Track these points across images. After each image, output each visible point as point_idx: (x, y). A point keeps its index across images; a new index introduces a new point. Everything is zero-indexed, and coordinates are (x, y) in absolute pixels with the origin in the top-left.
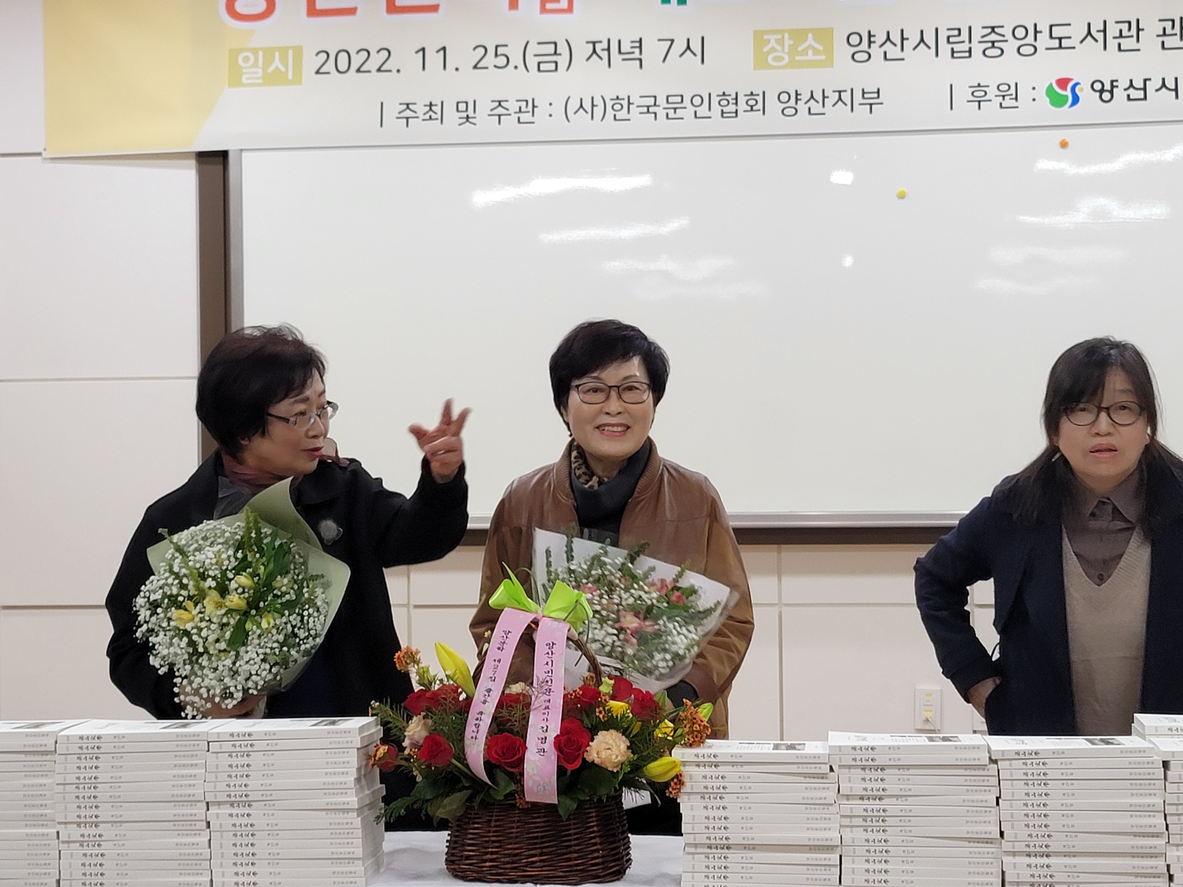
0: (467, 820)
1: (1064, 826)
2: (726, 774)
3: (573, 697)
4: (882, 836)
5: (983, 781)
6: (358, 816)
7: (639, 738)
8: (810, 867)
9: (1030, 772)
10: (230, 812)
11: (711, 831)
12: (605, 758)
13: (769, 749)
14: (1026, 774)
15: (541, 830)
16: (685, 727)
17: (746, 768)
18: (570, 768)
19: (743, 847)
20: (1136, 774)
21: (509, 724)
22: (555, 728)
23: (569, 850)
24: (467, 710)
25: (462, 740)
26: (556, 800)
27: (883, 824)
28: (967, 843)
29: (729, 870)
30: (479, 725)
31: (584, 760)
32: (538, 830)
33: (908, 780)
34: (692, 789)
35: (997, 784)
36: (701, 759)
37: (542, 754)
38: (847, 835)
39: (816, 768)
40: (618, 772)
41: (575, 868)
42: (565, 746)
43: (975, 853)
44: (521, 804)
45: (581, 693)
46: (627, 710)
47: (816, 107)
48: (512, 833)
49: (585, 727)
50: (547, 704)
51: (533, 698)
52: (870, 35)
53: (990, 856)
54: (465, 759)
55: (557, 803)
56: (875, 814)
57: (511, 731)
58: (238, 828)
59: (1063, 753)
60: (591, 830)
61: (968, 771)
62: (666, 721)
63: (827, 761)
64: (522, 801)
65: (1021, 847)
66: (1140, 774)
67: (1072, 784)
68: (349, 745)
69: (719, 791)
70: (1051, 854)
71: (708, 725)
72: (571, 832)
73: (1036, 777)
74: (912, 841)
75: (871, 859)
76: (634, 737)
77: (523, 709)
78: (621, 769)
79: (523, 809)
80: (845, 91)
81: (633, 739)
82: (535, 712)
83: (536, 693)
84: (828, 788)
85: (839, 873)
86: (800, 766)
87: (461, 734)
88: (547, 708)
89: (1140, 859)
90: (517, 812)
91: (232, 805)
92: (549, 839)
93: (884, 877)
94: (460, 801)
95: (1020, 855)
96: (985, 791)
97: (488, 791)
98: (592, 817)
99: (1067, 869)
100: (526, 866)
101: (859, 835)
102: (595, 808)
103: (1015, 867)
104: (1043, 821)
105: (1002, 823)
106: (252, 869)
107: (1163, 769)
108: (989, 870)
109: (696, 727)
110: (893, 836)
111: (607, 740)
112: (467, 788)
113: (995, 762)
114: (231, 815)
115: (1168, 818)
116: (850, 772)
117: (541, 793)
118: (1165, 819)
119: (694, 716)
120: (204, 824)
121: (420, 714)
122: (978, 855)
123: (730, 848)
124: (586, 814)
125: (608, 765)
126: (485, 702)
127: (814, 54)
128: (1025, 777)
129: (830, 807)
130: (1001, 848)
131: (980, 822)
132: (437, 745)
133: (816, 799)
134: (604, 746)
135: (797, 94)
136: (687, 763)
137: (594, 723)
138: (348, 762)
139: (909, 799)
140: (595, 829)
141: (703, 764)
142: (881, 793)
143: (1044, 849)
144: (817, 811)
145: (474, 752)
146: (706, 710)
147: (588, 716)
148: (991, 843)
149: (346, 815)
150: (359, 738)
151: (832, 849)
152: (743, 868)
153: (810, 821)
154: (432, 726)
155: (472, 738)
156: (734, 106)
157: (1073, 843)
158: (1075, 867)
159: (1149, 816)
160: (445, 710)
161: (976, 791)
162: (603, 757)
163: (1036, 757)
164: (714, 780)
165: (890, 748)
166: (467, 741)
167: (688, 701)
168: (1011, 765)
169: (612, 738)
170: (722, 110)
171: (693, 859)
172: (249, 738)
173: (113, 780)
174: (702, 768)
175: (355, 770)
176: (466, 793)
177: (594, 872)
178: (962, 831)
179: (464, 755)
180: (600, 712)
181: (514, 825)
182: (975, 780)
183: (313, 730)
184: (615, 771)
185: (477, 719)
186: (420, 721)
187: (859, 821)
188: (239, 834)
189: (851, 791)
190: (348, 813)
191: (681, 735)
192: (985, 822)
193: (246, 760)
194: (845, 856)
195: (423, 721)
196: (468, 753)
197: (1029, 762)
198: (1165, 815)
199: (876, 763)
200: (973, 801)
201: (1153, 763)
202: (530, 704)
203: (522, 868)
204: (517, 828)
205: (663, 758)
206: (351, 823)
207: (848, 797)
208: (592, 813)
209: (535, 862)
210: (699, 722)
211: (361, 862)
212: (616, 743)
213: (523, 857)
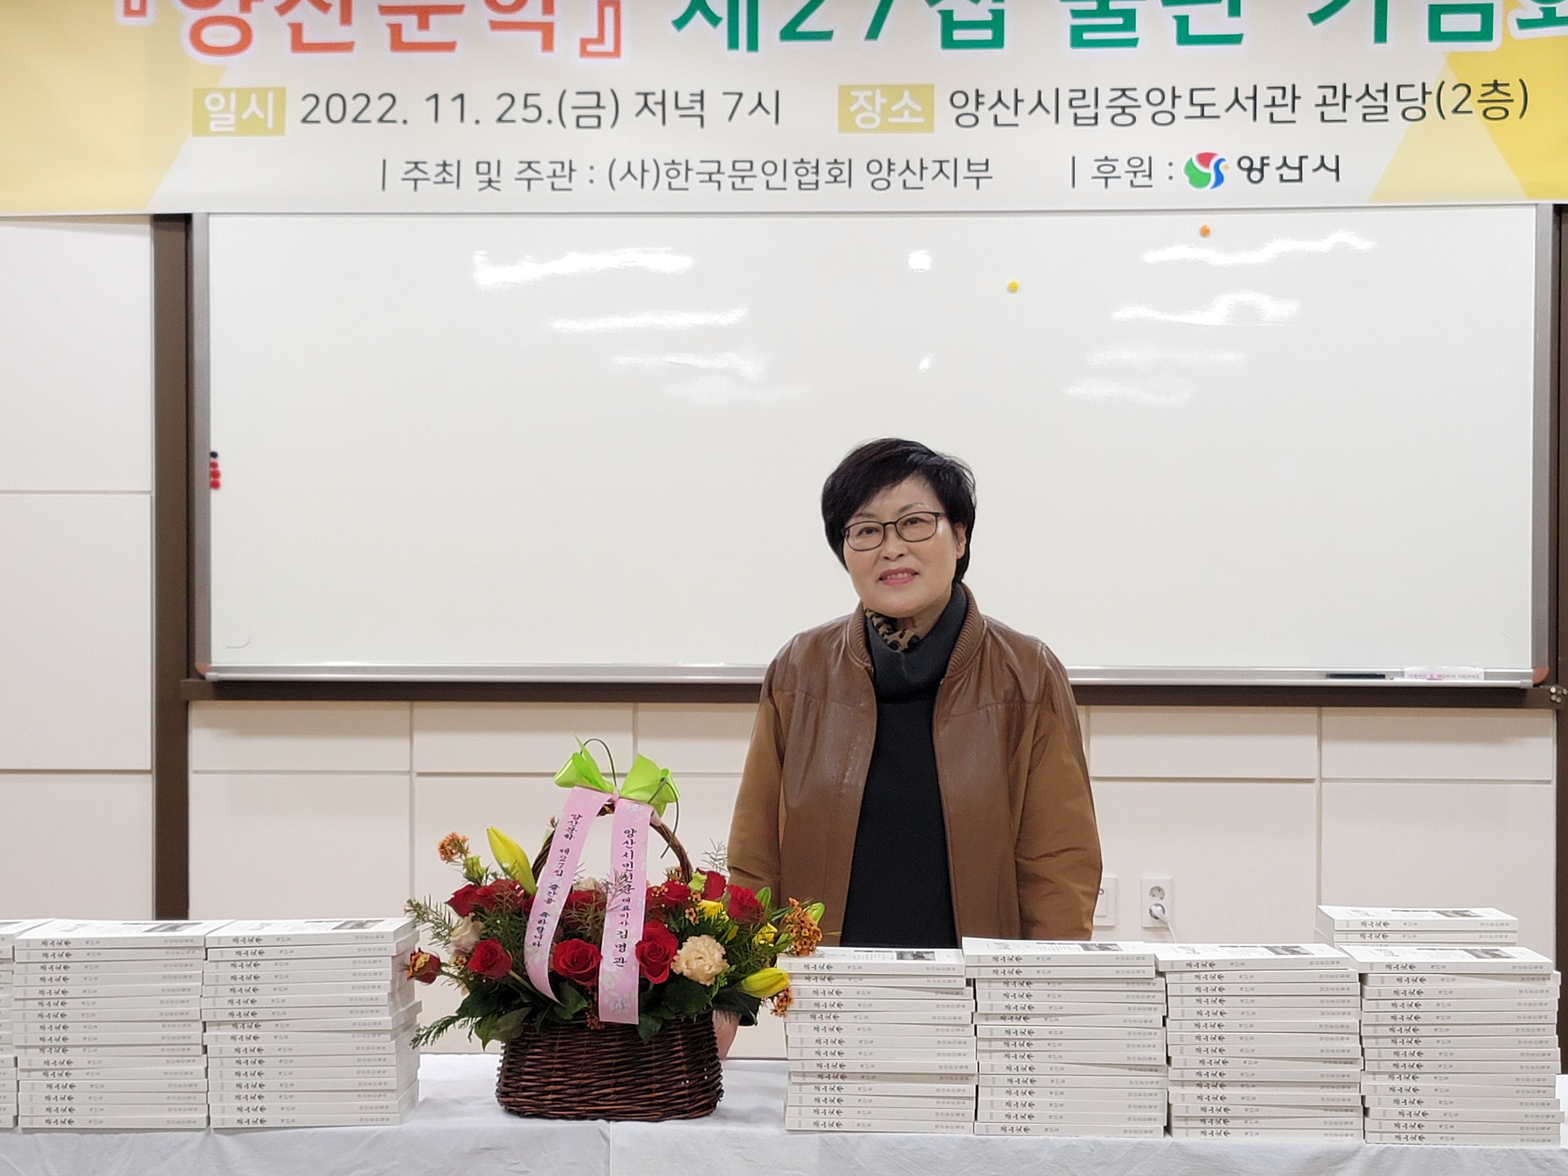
0: (525, 1044)
1: (1242, 1050)
2: (841, 989)
3: (657, 895)
4: (1027, 1063)
5: (1148, 997)
6: (392, 1039)
7: (736, 945)
8: (941, 1100)
9: (1203, 987)
10: (232, 1034)
11: (823, 1056)
12: (696, 969)
13: (892, 959)
14: (1198, 989)
15: (616, 1055)
16: (792, 931)
17: (866, 982)
18: (654, 981)
19: (860, 1075)
20: (1327, 989)
21: (579, 928)
22: (636, 933)
23: (648, 1080)
24: (527, 910)
25: (521, 947)
26: (637, 1020)
27: (1028, 1049)
28: (1127, 1071)
29: (843, 1104)
30: (543, 928)
31: (671, 971)
32: (612, 1055)
33: (1060, 996)
34: (800, 1006)
35: (1165, 1001)
36: (812, 971)
37: (620, 964)
38: (986, 1061)
39: (949, 981)
40: (711, 986)
41: (657, 1101)
42: (649, 954)
43: (1137, 1082)
44: (592, 1024)
45: (666, 890)
46: (721, 912)
47: (913, 180)
48: (581, 1059)
49: (671, 932)
50: (626, 904)
51: (609, 897)
52: (978, 95)
53: (1154, 1086)
54: (525, 970)
55: (637, 1023)
56: (1020, 1036)
57: (580, 936)
58: (242, 1054)
59: (1243, 964)
60: (676, 1055)
61: (1131, 985)
62: (769, 924)
63: (963, 974)
64: (593, 1021)
65: (1191, 1075)
66: (1332, 989)
67: (1253, 1001)
68: (382, 953)
69: (833, 1009)
70: (1225, 1083)
71: (819, 929)
72: (651, 1058)
73: (1210, 993)
74: (1062, 1069)
75: (1014, 1090)
76: (729, 943)
77: (596, 910)
78: (716, 983)
79: (595, 1030)
80: (948, 161)
81: (729, 947)
82: (611, 913)
83: (613, 891)
84: (964, 1006)
85: (974, 1108)
86: (931, 979)
87: (519, 940)
88: (626, 908)
89: (1330, 1089)
90: (587, 1033)
91: (235, 1025)
92: (626, 1066)
93: (1028, 1111)
94: (517, 1020)
95: (1190, 1085)
96: (1150, 1009)
97: (552, 1008)
98: (677, 1040)
99: (1245, 1102)
100: (597, 1099)
101: (1000, 1061)
102: (681, 1029)
103: (1183, 1100)
104: (1219, 1044)
105: (1169, 1047)
106: (260, 1104)
107: (1359, 984)
108: (1152, 1103)
109: (805, 932)
110: (1040, 1062)
111: (698, 947)
112: (526, 1005)
113: (1161, 974)
114: (233, 1038)
115: (1364, 1041)
116: (989, 986)
117: (619, 1012)
118: (1361, 1043)
119: (803, 919)
120: (201, 1047)
121: (467, 915)
122: (1140, 1086)
123: (846, 1077)
124: (670, 1036)
125: (700, 977)
126: (549, 901)
127: (911, 115)
128: (1198, 993)
129: (966, 1029)
130: (1167, 1077)
131: (1144, 1046)
132: (492, 954)
133: (949, 1018)
134: (695, 954)
135: (890, 163)
136: (794, 976)
137: (682, 927)
138: (381, 974)
139: (1060, 1018)
140: (681, 1054)
141: (813, 977)
142: (1027, 1011)
143: (1218, 1078)
144: (949, 1033)
145: (537, 961)
146: (815, 911)
147: (675, 919)
148: (1156, 1070)
149: (377, 1038)
150: (395, 944)
151: (967, 1079)
152: (860, 1101)
153: (942, 1045)
154: (482, 930)
155: (534, 944)
156: (814, 176)
157: (1252, 1071)
158: (1254, 1098)
159: (1342, 1039)
160: (501, 911)
161: (1140, 1009)
162: (694, 968)
163: (1211, 969)
164: (827, 995)
165: (1038, 958)
166: (528, 948)
167: (795, 901)
168: (1181, 979)
169: (704, 946)
170: (800, 181)
171: (801, 1090)
172: (257, 944)
173: (86, 995)
174: (813, 982)
175: (389, 982)
176: (524, 1011)
177: (680, 1106)
178: (1121, 1056)
179: (524, 966)
180: (691, 914)
181: (582, 1049)
182: (1138, 997)
183: (337, 934)
184: (708, 984)
185: (540, 922)
186: (468, 923)
187: (1000, 1045)
188: (243, 1060)
189: (991, 1010)
190: (379, 1036)
191: (786, 942)
192: (1149, 1046)
193: (253, 971)
194: (982, 1087)
195: (472, 924)
196: (529, 963)
197: (1203, 974)
198: (1361, 1037)
199: (1022, 976)
200: (1135, 1021)
201: (1348, 976)
202: (605, 903)
203: (591, 1102)
204: (587, 1053)
205: (766, 969)
206: (384, 1048)
207: (987, 1016)
208: (677, 1034)
209: (608, 1094)
210: (808, 926)
211: (393, 1095)
212: (709, 950)
213: (593, 1089)
